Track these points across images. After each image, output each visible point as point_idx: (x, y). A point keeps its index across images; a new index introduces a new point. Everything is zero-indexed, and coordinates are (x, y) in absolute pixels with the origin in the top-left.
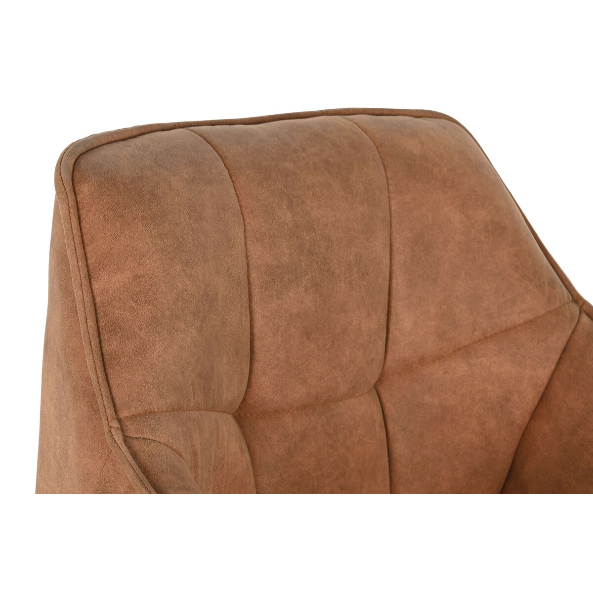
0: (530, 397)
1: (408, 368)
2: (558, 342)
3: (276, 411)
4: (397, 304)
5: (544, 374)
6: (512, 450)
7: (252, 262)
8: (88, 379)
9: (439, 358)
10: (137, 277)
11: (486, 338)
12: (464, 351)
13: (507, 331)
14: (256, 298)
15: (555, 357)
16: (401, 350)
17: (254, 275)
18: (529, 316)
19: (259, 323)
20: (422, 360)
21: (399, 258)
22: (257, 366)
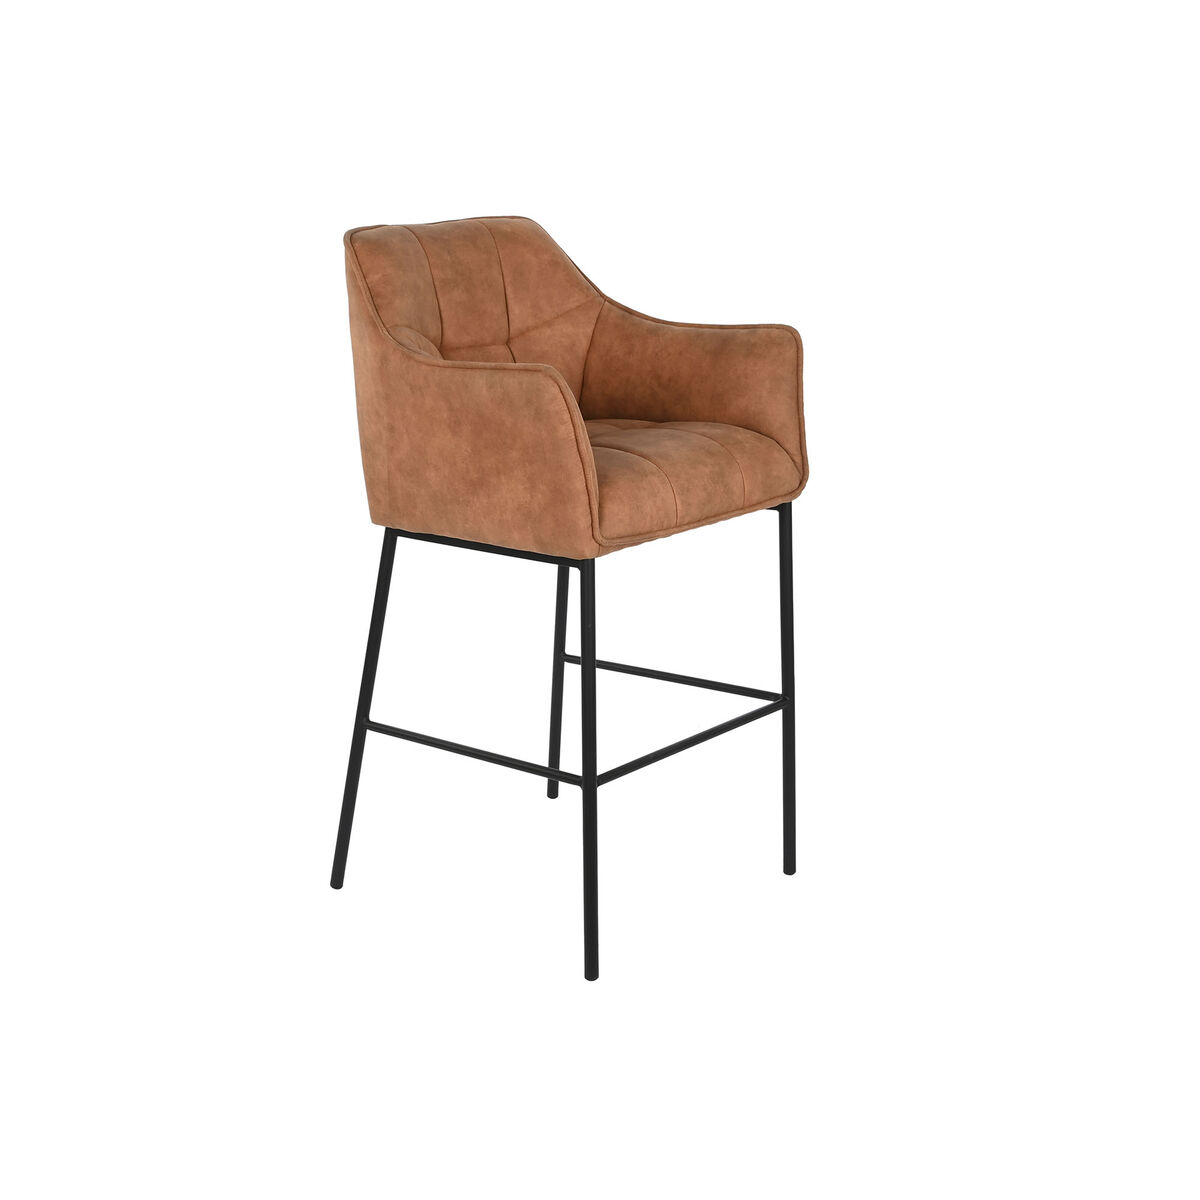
0: (584, 343)
1: (522, 334)
2: (594, 314)
3: (457, 348)
4: (509, 301)
5: (590, 331)
6: (582, 371)
7: (435, 277)
8: (371, 317)
9: (536, 327)
10: (384, 276)
11: (558, 317)
12: (549, 324)
13: (568, 312)
14: (439, 293)
15: (594, 321)
16: (516, 325)
17: (436, 283)
18: (577, 304)
19: (441, 304)
20: (528, 330)
21: (507, 280)
22: (445, 326)
